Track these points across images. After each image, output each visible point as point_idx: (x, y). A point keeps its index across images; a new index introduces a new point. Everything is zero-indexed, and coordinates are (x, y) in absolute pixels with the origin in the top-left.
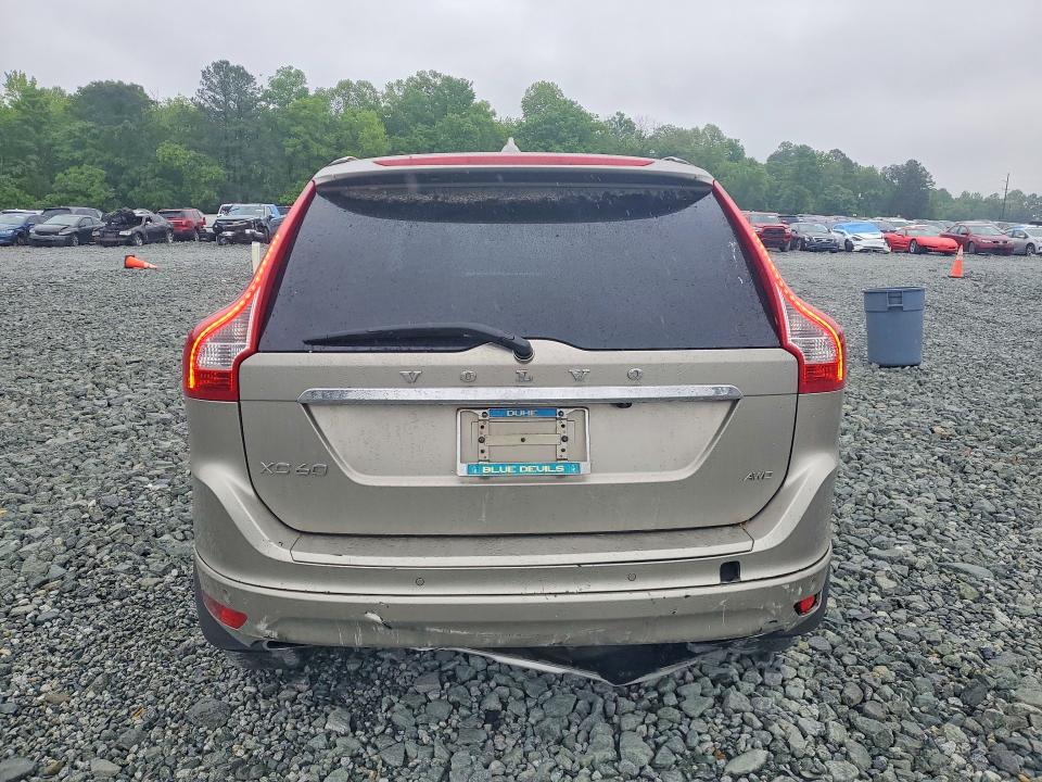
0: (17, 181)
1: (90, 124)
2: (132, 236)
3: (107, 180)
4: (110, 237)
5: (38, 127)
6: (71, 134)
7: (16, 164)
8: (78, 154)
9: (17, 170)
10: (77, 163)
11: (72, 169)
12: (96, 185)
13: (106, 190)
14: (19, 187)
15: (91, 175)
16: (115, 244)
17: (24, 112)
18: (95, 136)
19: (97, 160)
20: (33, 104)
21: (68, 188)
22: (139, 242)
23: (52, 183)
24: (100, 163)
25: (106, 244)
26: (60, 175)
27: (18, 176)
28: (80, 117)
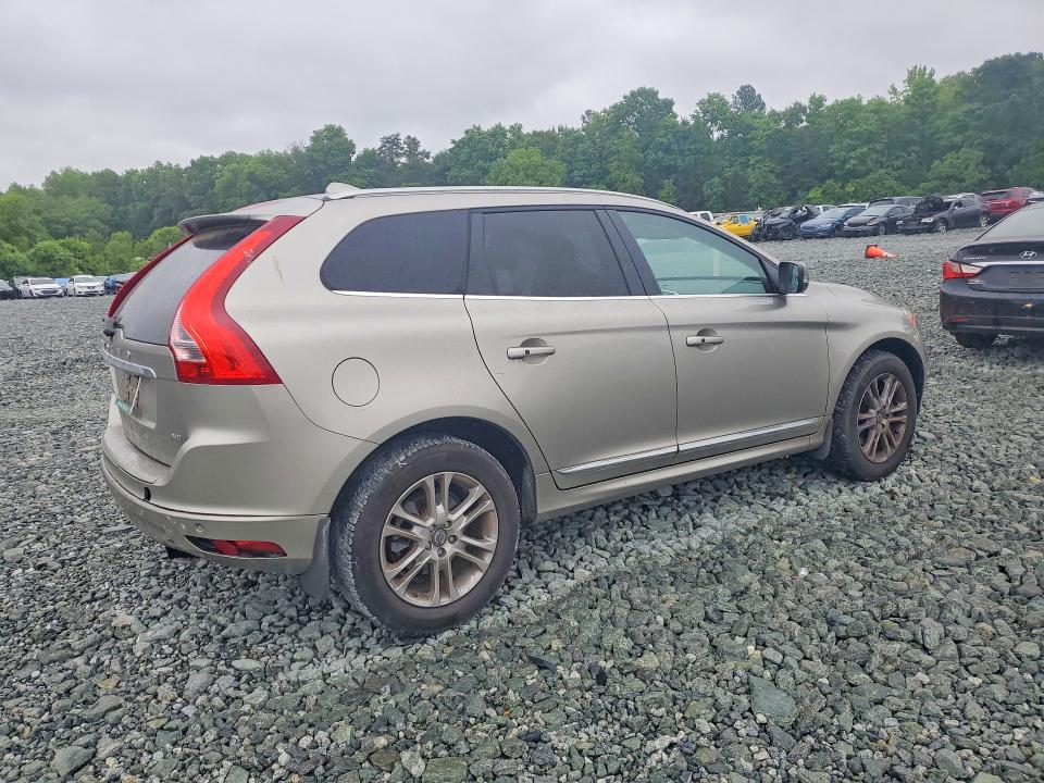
0: (896, 174)
1: (976, 105)
2: (934, 223)
3: (984, 162)
4: (913, 226)
5: (923, 118)
6: (954, 119)
7: (898, 157)
8: (958, 139)
9: (898, 163)
10: (956, 148)
11: (949, 155)
12: (972, 167)
13: (981, 172)
14: (897, 179)
15: (966, 159)
16: (917, 232)
17: (913, 106)
18: (980, 117)
19: (977, 141)
20: (923, 96)
21: (942, 175)
22: (942, 228)
23: (928, 171)
24: (980, 144)
25: (908, 233)
26: (937, 162)
27: (898, 168)
28: (970, 100)
